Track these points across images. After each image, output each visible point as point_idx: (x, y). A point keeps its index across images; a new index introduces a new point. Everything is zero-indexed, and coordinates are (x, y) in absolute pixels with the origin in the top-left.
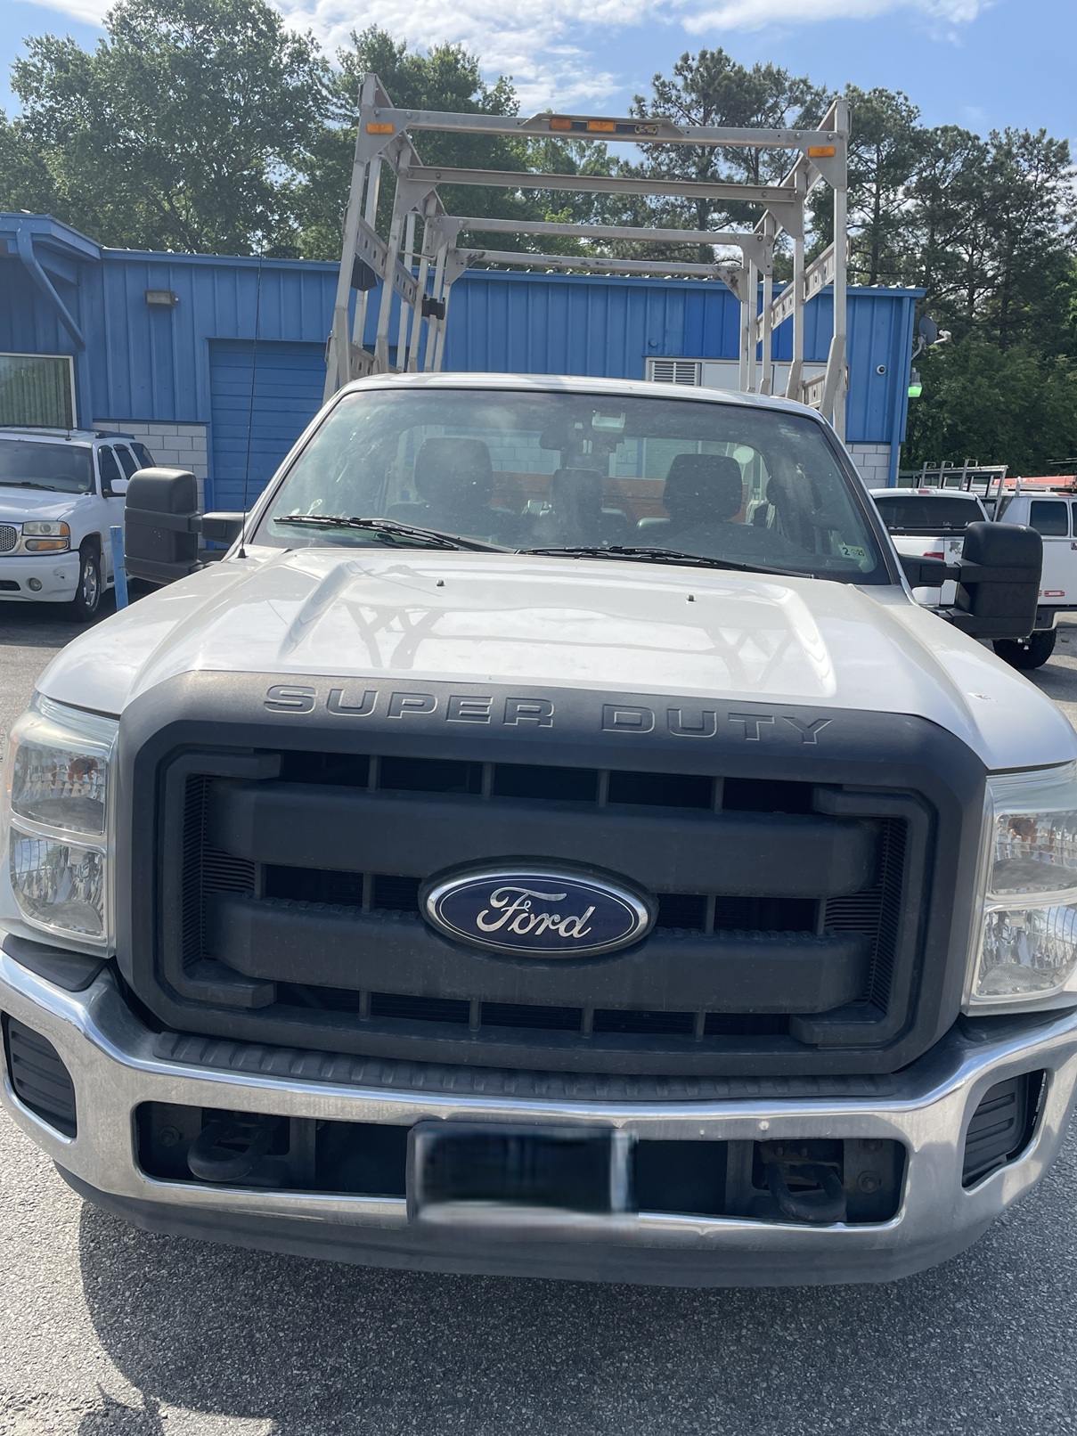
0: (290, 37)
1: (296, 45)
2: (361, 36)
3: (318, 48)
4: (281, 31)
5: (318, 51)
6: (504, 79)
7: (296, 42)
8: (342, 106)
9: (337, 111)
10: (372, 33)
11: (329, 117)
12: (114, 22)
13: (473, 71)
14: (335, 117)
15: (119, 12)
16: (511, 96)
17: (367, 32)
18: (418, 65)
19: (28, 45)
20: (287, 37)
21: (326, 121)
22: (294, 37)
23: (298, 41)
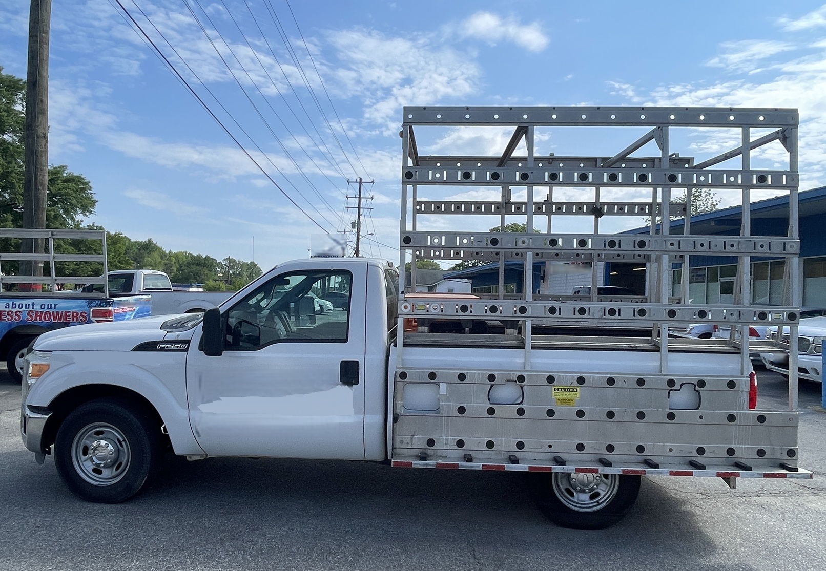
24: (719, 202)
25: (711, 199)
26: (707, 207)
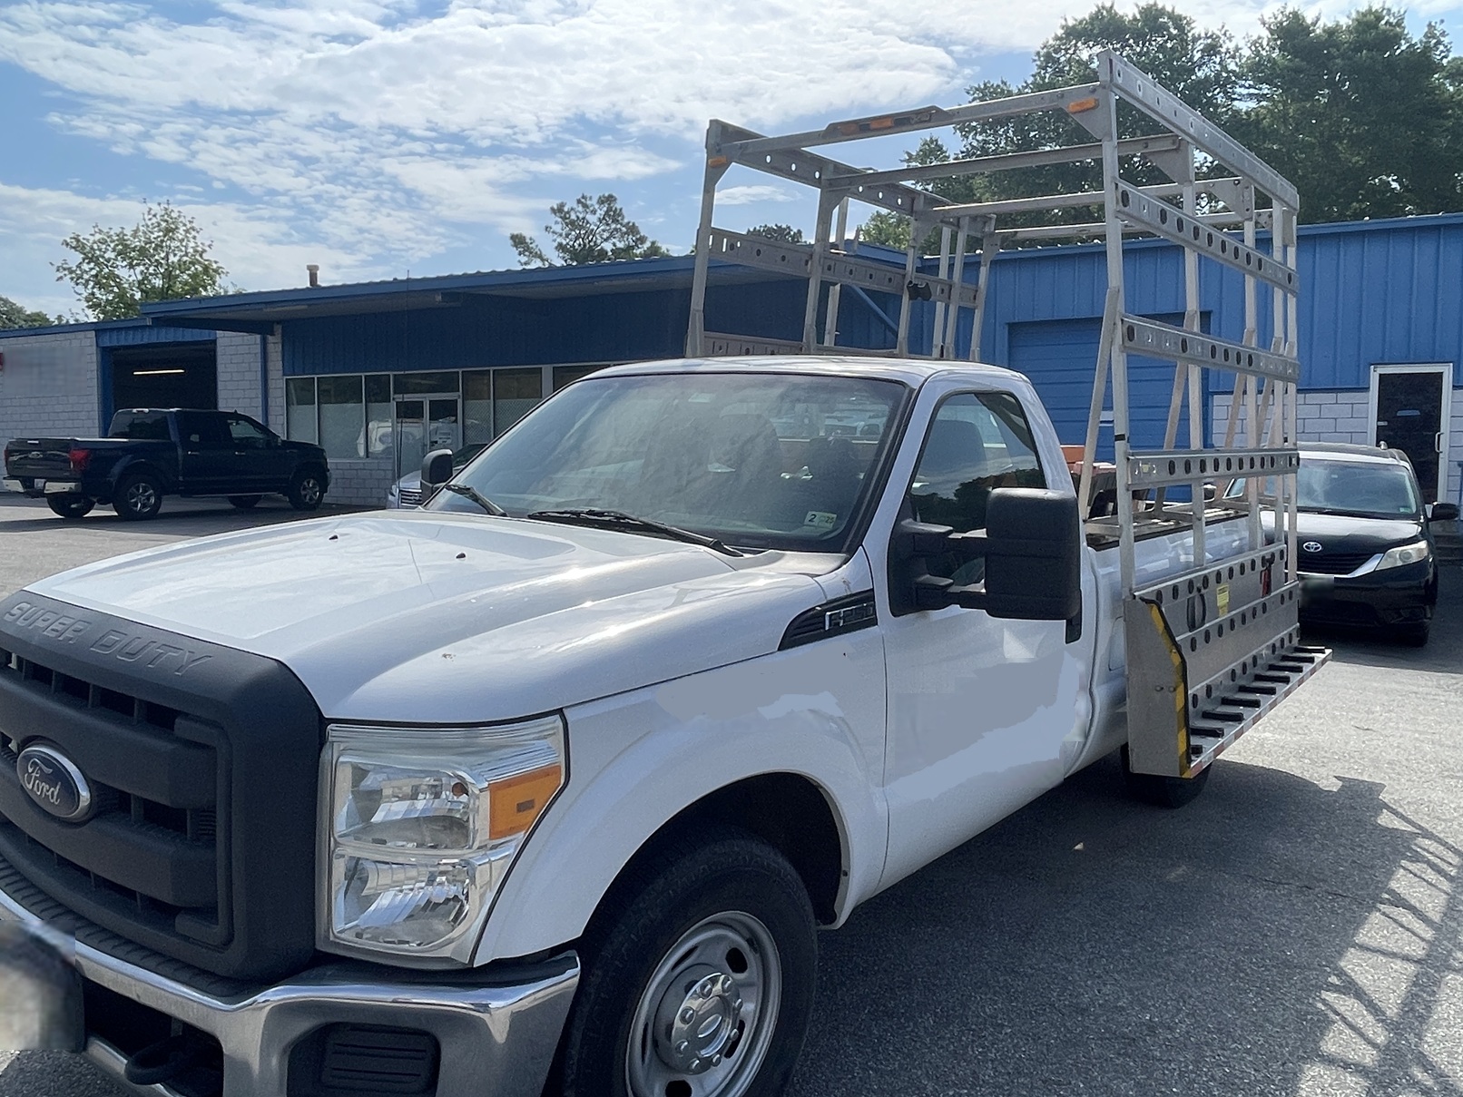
0: (1203, 35)
1: (1209, 41)
2: (1270, 18)
3: (1230, 39)
4: (1192, 32)
5: (1231, 41)
6: (1433, 24)
7: (1208, 38)
8: (1250, 87)
9: (1244, 91)
10: (1282, 12)
11: (1236, 99)
12: (1042, 59)
13: (1399, 24)
14: (1242, 98)
15: (1045, 50)
16: (1442, 39)
17: (1276, 13)
18: (1331, 32)
19: (968, 93)
20: (1199, 35)
21: (1235, 103)
22: (1206, 34)
23: (1211, 37)
24: (210, 246)
25: (192, 240)
26: (186, 255)
